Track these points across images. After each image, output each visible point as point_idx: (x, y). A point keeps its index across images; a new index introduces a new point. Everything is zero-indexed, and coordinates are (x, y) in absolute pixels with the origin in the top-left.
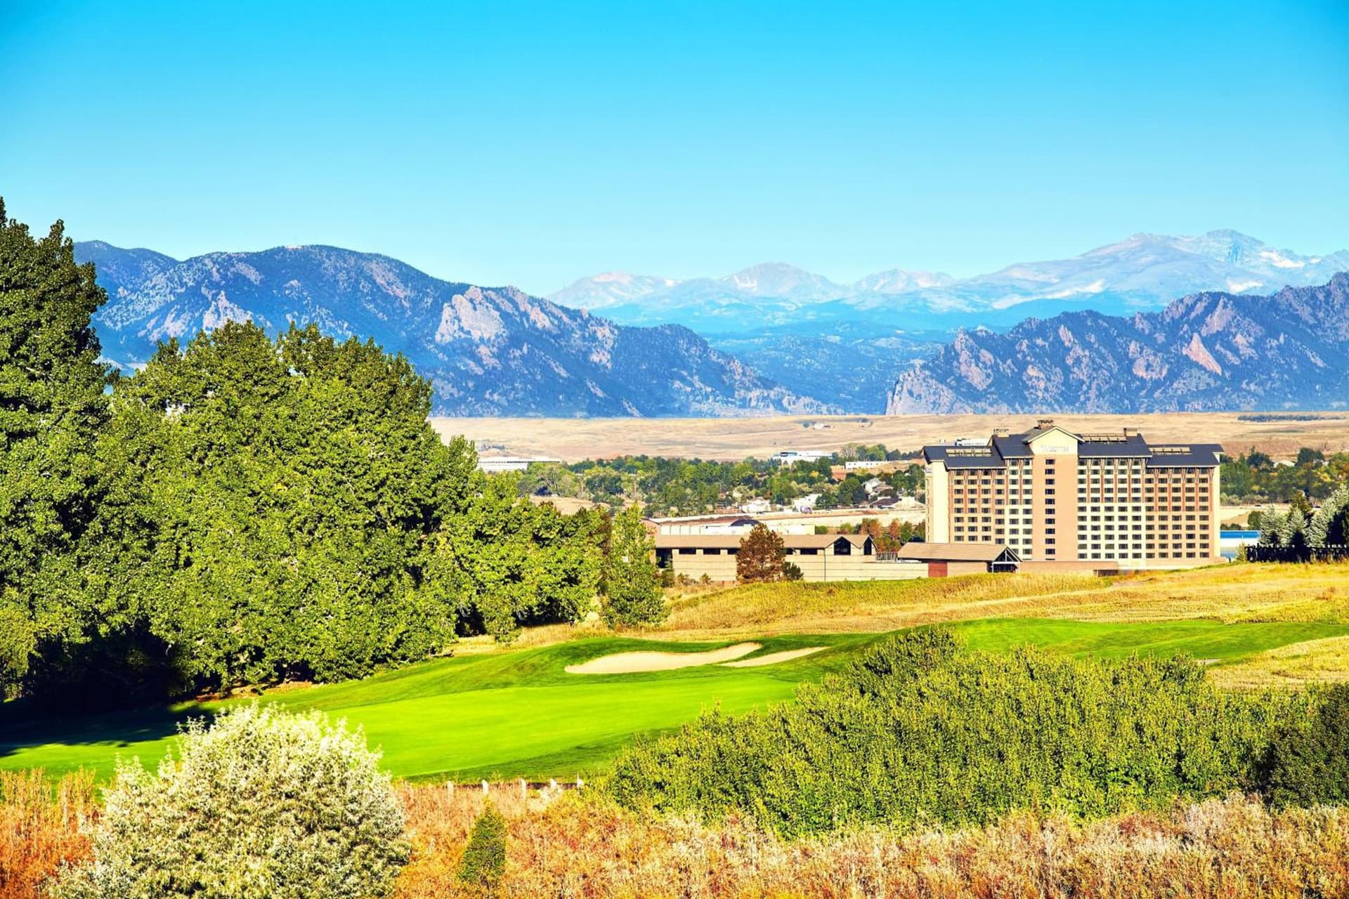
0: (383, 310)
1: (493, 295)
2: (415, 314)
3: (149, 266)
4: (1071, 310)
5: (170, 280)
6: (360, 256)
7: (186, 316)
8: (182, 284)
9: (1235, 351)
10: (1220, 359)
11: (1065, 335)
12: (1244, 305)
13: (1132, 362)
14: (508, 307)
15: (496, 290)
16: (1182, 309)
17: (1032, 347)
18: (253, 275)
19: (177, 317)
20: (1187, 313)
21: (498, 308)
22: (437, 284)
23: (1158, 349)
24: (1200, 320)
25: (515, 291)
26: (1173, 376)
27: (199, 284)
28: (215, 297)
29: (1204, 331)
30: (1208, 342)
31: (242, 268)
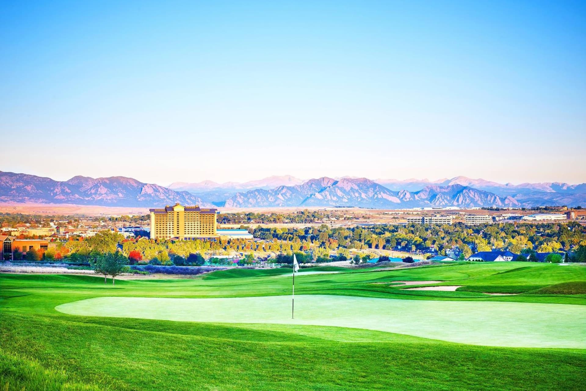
0: (131, 188)
1: (151, 185)
2: (137, 189)
3: (90, 180)
4: (257, 189)
5: (93, 183)
6: (127, 178)
7: (95, 189)
8: (95, 183)
9: (287, 196)
10: (284, 197)
11: (257, 193)
12: (289, 188)
13: (268, 198)
14: (154, 188)
15: (153, 185)
16: (277, 189)
17: (250, 195)
18: (108, 182)
19: (93, 190)
20: (278, 189)
21: (152, 188)
22: (142, 183)
23: (273, 196)
24: (281, 191)
25: (156, 185)
26: (276, 201)
27: (98, 183)
28: (100, 186)
29: (281, 193)
30: (282, 195)
31: (105, 180)
